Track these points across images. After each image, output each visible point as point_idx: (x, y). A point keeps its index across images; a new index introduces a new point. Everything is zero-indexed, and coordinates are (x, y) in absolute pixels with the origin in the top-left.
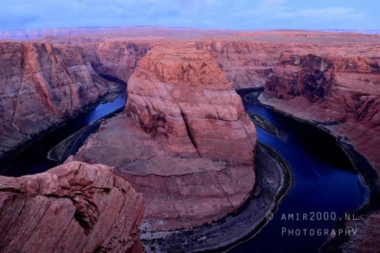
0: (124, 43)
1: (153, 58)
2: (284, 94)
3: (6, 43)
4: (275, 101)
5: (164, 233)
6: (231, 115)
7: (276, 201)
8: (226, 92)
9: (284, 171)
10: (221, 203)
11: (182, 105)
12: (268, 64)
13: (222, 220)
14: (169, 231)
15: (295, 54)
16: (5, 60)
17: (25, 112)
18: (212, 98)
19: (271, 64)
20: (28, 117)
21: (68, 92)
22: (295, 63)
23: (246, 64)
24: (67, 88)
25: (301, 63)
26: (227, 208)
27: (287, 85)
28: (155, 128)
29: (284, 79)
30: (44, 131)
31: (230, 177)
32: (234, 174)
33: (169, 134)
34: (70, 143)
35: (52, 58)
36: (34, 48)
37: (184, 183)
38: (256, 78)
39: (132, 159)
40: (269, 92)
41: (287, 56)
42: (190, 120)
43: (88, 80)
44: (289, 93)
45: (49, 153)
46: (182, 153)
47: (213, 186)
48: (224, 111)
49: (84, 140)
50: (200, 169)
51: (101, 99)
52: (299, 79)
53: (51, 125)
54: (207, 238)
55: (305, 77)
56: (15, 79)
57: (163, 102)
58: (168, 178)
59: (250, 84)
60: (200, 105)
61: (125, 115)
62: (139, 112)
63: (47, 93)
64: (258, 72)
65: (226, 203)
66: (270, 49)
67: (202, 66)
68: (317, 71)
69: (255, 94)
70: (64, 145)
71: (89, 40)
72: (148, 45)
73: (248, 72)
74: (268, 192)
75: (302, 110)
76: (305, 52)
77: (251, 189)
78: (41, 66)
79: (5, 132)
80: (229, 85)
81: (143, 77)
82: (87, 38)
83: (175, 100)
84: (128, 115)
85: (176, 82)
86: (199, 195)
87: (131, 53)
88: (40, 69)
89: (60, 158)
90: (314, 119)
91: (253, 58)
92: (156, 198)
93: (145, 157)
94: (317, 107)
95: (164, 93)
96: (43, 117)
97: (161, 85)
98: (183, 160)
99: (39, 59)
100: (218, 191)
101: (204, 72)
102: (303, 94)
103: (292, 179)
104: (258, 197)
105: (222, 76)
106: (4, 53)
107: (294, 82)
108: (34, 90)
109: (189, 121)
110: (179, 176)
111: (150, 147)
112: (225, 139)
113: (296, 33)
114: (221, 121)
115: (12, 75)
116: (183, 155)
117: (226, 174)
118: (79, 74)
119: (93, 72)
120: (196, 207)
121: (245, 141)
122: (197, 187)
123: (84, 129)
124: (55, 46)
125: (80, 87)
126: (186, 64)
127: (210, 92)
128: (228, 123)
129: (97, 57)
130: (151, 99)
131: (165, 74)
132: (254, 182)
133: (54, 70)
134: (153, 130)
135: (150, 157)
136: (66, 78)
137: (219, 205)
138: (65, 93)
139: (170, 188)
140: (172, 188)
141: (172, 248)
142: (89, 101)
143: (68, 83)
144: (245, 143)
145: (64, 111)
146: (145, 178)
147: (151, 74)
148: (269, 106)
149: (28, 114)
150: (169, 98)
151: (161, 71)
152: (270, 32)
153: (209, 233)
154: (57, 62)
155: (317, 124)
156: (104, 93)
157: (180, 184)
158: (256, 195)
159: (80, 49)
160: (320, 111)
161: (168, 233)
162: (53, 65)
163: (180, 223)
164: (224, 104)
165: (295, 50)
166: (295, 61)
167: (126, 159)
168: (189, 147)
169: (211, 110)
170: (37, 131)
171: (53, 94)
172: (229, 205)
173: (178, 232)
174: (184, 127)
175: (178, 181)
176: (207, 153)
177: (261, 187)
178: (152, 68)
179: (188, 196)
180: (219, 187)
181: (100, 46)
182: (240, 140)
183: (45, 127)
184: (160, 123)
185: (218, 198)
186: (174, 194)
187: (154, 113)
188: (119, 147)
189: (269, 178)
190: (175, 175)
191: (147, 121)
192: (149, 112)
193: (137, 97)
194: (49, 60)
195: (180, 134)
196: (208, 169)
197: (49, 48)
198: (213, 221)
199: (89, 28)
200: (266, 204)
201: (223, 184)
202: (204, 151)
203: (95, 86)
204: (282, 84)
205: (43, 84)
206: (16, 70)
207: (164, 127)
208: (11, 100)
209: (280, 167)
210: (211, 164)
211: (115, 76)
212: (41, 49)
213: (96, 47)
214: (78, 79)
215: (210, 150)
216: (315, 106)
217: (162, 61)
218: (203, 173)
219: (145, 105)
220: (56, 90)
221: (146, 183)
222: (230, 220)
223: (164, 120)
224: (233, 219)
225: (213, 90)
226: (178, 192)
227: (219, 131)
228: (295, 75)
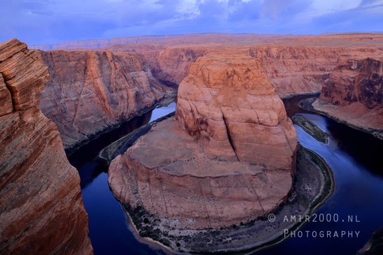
0: (183, 50)
1: (201, 64)
2: (340, 100)
3: (72, 52)
4: (330, 108)
5: (192, 231)
6: (271, 120)
7: (311, 208)
8: (268, 97)
9: (325, 179)
10: (252, 206)
11: (224, 109)
12: (326, 69)
13: (252, 223)
14: (197, 229)
15: (352, 58)
16: (71, 67)
17: (85, 114)
18: (254, 103)
19: (329, 69)
20: (87, 118)
21: (125, 96)
22: (352, 67)
23: (303, 69)
24: (124, 93)
25: (358, 67)
26: (258, 212)
27: (344, 91)
28: (199, 131)
29: (340, 84)
30: (100, 132)
31: (266, 181)
32: (269, 179)
33: (210, 138)
34: (121, 143)
35: (112, 65)
36: (96, 56)
37: (218, 185)
38: (314, 84)
39: (172, 160)
40: (324, 98)
41: (343, 60)
42: (230, 124)
43: (145, 85)
44: (345, 99)
45: (101, 152)
46: (221, 156)
47: (246, 190)
48: (264, 116)
49: (134, 141)
50: (236, 172)
51: (157, 103)
52: (356, 85)
53: (107, 126)
54: (233, 239)
55: (362, 82)
56: (78, 84)
57: (206, 107)
58: (203, 180)
59: (306, 89)
60: (241, 109)
61: (174, 119)
62: (184, 116)
63: (105, 97)
64: (315, 77)
65: (257, 207)
66: (329, 54)
67: (246, 72)
68: (376, 76)
69: (310, 100)
70: (115, 145)
71: (152, 48)
72: (204, 51)
73: (305, 77)
74: (305, 198)
75: (358, 117)
76: (363, 56)
77: (286, 194)
78: (102, 72)
79: (66, 132)
80: (272, 91)
81: (192, 82)
82: (151, 45)
83: (218, 105)
84: (177, 119)
85: (221, 87)
86: (231, 198)
87: (189, 59)
88: (100, 75)
89: (110, 157)
90: (370, 127)
91: (311, 63)
92: (189, 198)
93: (185, 159)
94: (374, 114)
95: (209, 98)
96: (100, 119)
97: (206, 90)
98: (221, 162)
99: (100, 65)
100: (251, 195)
101: (248, 77)
102: (360, 101)
103: (333, 187)
104: (293, 203)
105: (266, 81)
106: (70, 61)
107: (351, 88)
108: (94, 95)
109: (230, 126)
110: (213, 178)
111: (192, 150)
112: (264, 144)
113: (361, 36)
114: (260, 126)
115: (75, 81)
116: (222, 158)
117: (261, 178)
118: (137, 79)
119: (152, 78)
120: (226, 209)
121: (285, 146)
122: (230, 189)
123: (136, 131)
124: (115, 54)
125: (137, 92)
126: (230, 69)
127: (252, 97)
128: (267, 127)
129: (158, 64)
130: (197, 104)
131: (211, 80)
132: (289, 188)
133: (113, 76)
134: (197, 133)
135: (190, 159)
136: (124, 84)
137: (250, 208)
138: (122, 97)
139: (204, 189)
140: (206, 189)
141: (196, 245)
142: (145, 105)
143: (126, 89)
144: (284, 149)
145: (120, 114)
146: (182, 179)
147: (198, 80)
148: (323, 112)
149: (87, 116)
150: (213, 102)
151: (207, 76)
152: (332, 37)
153: (235, 235)
154: (116, 68)
155: (373, 131)
156: (160, 97)
157: (214, 185)
158: (290, 200)
159: (140, 56)
160: (377, 118)
161: (196, 231)
162: (113, 71)
163: (208, 222)
164: (266, 109)
165: (352, 54)
166: (351, 65)
167: (166, 160)
168: (228, 150)
169: (252, 114)
170: (93, 132)
171: (111, 98)
172: (260, 208)
173: (205, 231)
174: (225, 131)
175: (212, 182)
176: (245, 157)
177: (298, 194)
178: (200, 74)
179: (220, 198)
180: (253, 191)
181: (161, 53)
182: (279, 145)
183: (101, 128)
184: (203, 126)
185: (250, 201)
186: (207, 194)
187: (198, 117)
188: (162, 148)
189: (308, 185)
190: (210, 177)
191: (191, 125)
192: (193, 116)
193: (184, 101)
194: (109, 67)
195: (220, 137)
196: (243, 172)
197: (109, 56)
198: (242, 224)
199: (154, 36)
200: (300, 211)
201: (256, 187)
202: (243, 155)
203: (152, 91)
204: (338, 90)
205: (103, 89)
206: (79, 76)
207: (206, 131)
208: (73, 103)
209: (322, 175)
210: (247, 167)
211: (173, 82)
212: (102, 56)
213: (157, 54)
214: (136, 84)
215: (249, 154)
216: (373, 113)
217: (209, 67)
218: (238, 176)
219: (190, 109)
220: (114, 94)
221: (181, 183)
222: (259, 224)
223: (207, 124)
224: (262, 223)
225: (255, 95)
226: (211, 194)
227: (258, 136)
228: (352, 80)
